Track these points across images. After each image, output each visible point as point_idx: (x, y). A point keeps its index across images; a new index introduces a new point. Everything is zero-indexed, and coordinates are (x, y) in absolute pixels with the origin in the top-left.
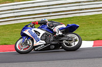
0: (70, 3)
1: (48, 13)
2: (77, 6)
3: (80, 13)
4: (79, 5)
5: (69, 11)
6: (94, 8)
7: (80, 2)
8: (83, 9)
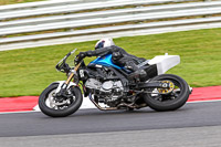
0: (112, 8)
1: (66, 29)
2: (129, 13)
3: (134, 29)
4: (134, 13)
5: (111, 25)
6: (166, 19)
7: (135, 6)
8: (142, 21)
